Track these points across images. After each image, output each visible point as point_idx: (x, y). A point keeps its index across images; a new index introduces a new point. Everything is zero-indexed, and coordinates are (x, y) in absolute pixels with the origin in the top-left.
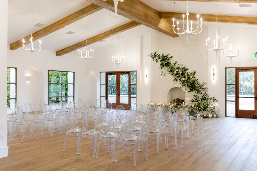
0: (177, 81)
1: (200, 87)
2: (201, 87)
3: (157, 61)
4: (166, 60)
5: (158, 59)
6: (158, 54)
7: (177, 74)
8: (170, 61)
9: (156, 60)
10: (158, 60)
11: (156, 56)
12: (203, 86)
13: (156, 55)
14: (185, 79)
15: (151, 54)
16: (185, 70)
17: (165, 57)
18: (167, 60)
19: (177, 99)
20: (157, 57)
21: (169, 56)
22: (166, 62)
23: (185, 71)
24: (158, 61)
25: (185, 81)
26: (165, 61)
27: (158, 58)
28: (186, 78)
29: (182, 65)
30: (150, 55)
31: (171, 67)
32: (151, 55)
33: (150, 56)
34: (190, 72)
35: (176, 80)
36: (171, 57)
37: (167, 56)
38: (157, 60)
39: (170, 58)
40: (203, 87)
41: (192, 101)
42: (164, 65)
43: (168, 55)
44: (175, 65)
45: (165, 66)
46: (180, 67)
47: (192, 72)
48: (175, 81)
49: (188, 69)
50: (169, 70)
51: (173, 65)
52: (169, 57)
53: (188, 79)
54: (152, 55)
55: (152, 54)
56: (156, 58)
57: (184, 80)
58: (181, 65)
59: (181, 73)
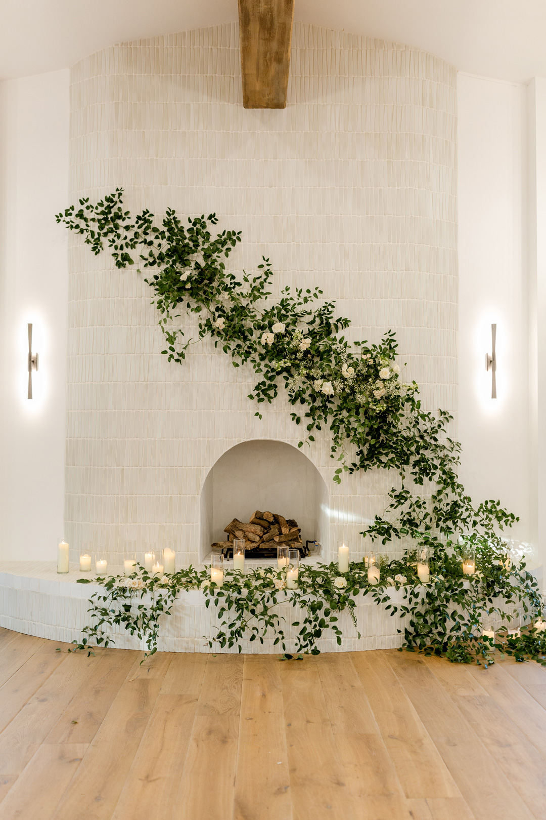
0: (270, 398)
1: (422, 437)
2: (427, 438)
3: (123, 261)
4: (190, 257)
5: (133, 247)
6: (132, 207)
7: (277, 351)
8: (222, 266)
9: (119, 252)
10: (134, 254)
11: (119, 222)
12: (436, 432)
13: (119, 217)
14: (335, 389)
15: (78, 207)
16: (328, 324)
17: (187, 235)
18: (198, 258)
19: (259, 518)
20: (127, 228)
21: (214, 231)
22: (193, 265)
23: (329, 333)
24: (131, 262)
25: (337, 402)
26: (185, 263)
27: (130, 235)
28: (344, 380)
29: (313, 291)
30: (68, 214)
31: (228, 306)
32: (73, 218)
33: (68, 219)
34: (357, 343)
35: (265, 392)
36: (232, 238)
37: (204, 226)
38: (126, 250)
39: (223, 243)
40: (436, 436)
41: (382, 530)
42: (182, 289)
43: (208, 222)
44: (257, 292)
45: (186, 297)
46: (298, 310)
47: (376, 339)
48: (260, 400)
49: (346, 323)
50: (220, 323)
51: (246, 289)
52: (213, 239)
53: (357, 387)
54: (80, 215)
55: (83, 207)
56: (119, 236)
57: (332, 392)
58: (304, 294)
59: (306, 344)
